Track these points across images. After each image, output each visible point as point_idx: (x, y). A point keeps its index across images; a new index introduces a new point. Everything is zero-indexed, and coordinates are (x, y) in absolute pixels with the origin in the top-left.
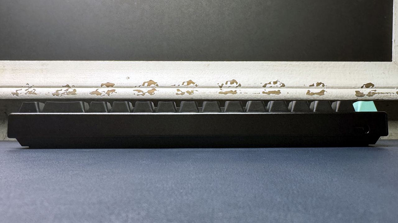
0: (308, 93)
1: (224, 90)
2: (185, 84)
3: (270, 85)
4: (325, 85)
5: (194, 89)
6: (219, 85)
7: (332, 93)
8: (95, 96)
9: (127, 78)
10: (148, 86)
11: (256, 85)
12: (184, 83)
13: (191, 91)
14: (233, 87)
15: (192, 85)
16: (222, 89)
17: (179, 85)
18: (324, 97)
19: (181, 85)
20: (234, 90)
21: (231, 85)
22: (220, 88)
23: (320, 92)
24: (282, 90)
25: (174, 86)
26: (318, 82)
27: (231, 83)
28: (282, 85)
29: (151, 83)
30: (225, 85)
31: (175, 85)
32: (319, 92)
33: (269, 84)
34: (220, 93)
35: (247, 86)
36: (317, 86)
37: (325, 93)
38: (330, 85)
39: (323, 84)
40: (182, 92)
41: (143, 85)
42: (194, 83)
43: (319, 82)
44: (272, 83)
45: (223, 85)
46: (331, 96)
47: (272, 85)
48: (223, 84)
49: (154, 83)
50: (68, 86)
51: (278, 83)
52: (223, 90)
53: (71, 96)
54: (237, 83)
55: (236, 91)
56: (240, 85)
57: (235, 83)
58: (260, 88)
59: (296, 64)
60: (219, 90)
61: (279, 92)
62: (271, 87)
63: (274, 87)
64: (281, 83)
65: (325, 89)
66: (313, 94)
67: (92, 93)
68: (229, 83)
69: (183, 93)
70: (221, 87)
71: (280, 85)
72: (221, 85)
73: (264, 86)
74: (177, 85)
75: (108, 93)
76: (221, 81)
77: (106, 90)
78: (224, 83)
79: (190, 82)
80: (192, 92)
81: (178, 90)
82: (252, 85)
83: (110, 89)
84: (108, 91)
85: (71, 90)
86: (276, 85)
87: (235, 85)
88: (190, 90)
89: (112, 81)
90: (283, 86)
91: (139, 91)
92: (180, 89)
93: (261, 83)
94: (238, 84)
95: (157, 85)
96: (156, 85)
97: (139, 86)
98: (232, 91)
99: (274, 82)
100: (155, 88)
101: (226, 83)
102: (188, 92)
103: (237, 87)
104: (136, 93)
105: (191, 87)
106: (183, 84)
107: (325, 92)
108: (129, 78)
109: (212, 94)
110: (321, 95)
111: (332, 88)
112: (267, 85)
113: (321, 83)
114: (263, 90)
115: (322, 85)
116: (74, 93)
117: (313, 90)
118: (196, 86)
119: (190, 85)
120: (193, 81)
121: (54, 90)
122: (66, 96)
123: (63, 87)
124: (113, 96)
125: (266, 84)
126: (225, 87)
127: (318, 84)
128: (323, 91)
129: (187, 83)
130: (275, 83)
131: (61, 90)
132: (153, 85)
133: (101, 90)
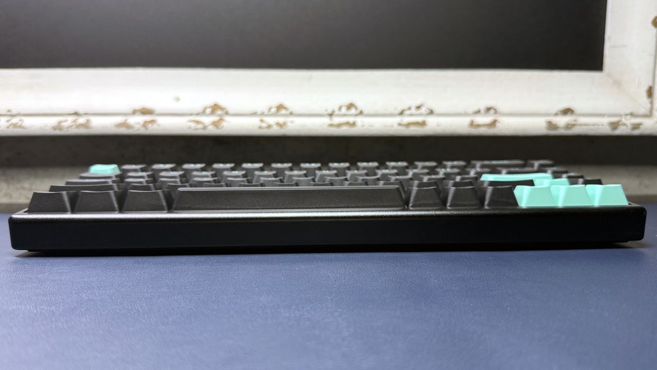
0: (472, 124)
1: (336, 120)
2: (274, 110)
4: (498, 111)
5: (288, 118)
6: (327, 112)
7: (509, 124)
8: (123, 131)
9: (176, 100)
10: (213, 114)
11: (387, 112)
12: (271, 108)
13: (282, 122)
14: (351, 116)
15: (283, 112)
16: (332, 118)
17: (263, 112)
18: (496, 131)
19: (266, 112)
20: (351, 120)
21: (347, 112)
22: (329, 118)
23: (490, 123)
24: (429, 120)
25: (254, 114)
27: (348, 109)
29: (215, 108)
30: (337, 112)
31: (256, 112)
34: (329, 126)
35: (373, 112)
36: (485, 113)
37: (498, 124)
38: (506, 112)
39: (495, 109)
40: (267, 123)
41: (204, 111)
42: (286, 109)
43: (489, 106)
44: (413, 108)
46: (507, 129)
47: (413, 111)
48: (334, 111)
49: (222, 109)
50: (76, 114)
51: (423, 108)
53: (82, 131)
54: (356, 108)
55: (354, 122)
56: (361, 112)
57: (353, 109)
58: (394, 116)
60: (326, 120)
61: (423, 124)
62: (413, 114)
63: (416, 115)
64: (428, 109)
65: (498, 119)
66: (478, 126)
67: (119, 125)
68: (344, 108)
69: (269, 126)
70: (331, 115)
71: (426, 112)
72: (331, 113)
73: (401, 113)
74: (259, 112)
75: (145, 124)
76: (332, 105)
77: (142, 119)
78: (336, 109)
79: (280, 107)
80: (285, 124)
81: (262, 121)
82: (381, 111)
83: (148, 118)
84: (146, 122)
85: (82, 120)
86: (419, 111)
87: (353, 111)
88: (281, 120)
89: (149, 105)
90: (431, 112)
91: (198, 122)
92: (266, 119)
93: (396, 109)
94: (358, 112)
95: (227, 113)
96: (224, 111)
97: (197, 114)
98: (348, 122)
99: (416, 106)
100: (223, 118)
101: (340, 108)
102: (278, 124)
103: (356, 115)
104: (193, 125)
105: (283, 116)
106: (269, 111)
107: (498, 122)
108: (179, 100)
109: (317, 128)
110: (490, 128)
111: (510, 115)
112: (408, 112)
113: (491, 108)
114: (398, 119)
115: (493, 110)
116: (86, 125)
117: (478, 120)
118: (291, 113)
119: (281, 112)
120: (286, 106)
121: (54, 121)
122: (74, 131)
123: (70, 114)
124: (153, 130)
125: (404, 110)
126: (339, 115)
127: (488, 109)
128: (495, 122)
129: (276, 108)
130: (418, 107)
131: (66, 121)
132: (219, 112)
133: (132, 120)
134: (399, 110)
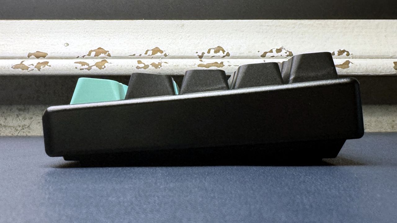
1: (206, 61)
2: (150, 53)
3: (271, 54)
4: (350, 53)
5: (163, 59)
6: (197, 54)
7: (360, 65)
8: (19, 72)
9: (66, 45)
10: (96, 57)
11: (251, 55)
12: (147, 51)
13: (157, 63)
14: (219, 57)
15: (159, 54)
16: (202, 59)
17: (140, 55)
18: (349, 71)
19: (143, 55)
20: (219, 61)
21: (215, 55)
22: (199, 59)
23: (343, 64)
25: (133, 56)
26: (340, 50)
27: (215, 52)
28: (288, 53)
29: (99, 51)
30: (206, 54)
31: (134, 55)
32: (342, 64)
33: (270, 52)
34: (199, 66)
35: (238, 55)
36: (339, 55)
37: (350, 65)
38: (358, 54)
39: (348, 52)
40: (144, 64)
41: (89, 54)
42: (161, 52)
43: (342, 50)
44: (274, 51)
45: (204, 55)
46: (359, 69)
47: (275, 53)
48: (203, 53)
49: (105, 52)
51: (284, 51)
52: (204, 62)
54: (224, 51)
55: (222, 63)
56: (228, 55)
57: (221, 52)
58: (257, 58)
59: (309, 23)
60: (198, 61)
62: (273, 56)
63: (277, 57)
64: (288, 51)
65: (350, 60)
67: (16, 67)
68: (212, 51)
69: (146, 67)
70: (201, 57)
71: (286, 54)
72: (201, 55)
73: (264, 56)
74: (137, 55)
75: (38, 67)
76: (202, 49)
77: (35, 61)
78: (206, 52)
79: (156, 50)
80: (160, 64)
81: (139, 62)
82: (245, 55)
83: (41, 60)
84: (39, 63)
86: (279, 54)
87: (221, 54)
88: (156, 61)
89: (43, 50)
90: (291, 55)
91: (83, 64)
92: (142, 60)
93: (259, 52)
94: (225, 53)
95: (109, 55)
96: (107, 54)
97: (83, 57)
98: (217, 63)
99: (277, 49)
100: (106, 60)
101: (209, 52)
102: (153, 65)
103: (224, 57)
104: (79, 66)
105: (158, 58)
106: (146, 53)
107: (350, 63)
108: (68, 45)
109: (189, 67)
110: (344, 69)
111: (361, 57)
112: (268, 54)
113: (344, 51)
114: (261, 61)
115: (346, 53)
118: (166, 55)
119: (156, 55)
120: (161, 49)
124: (46, 70)
125: (266, 53)
126: (208, 58)
127: (341, 52)
128: (347, 63)
129: (152, 51)
130: (279, 51)
132: (102, 55)
133: (27, 63)
134: (262, 53)
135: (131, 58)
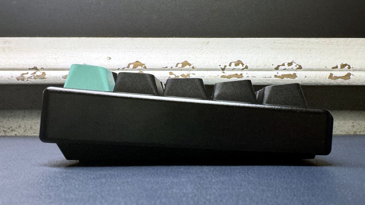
0: (331, 76)
1: (227, 73)
2: (180, 65)
3: (283, 67)
4: (351, 67)
5: (191, 71)
6: (220, 67)
7: (360, 76)
9: (108, 59)
10: (134, 69)
11: (267, 67)
12: (178, 64)
13: (186, 75)
14: (239, 70)
15: (187, 67)
16: (225, 71)
17: (172, 67)
18: (350, 82)
19: (174, 67)
20: (239, 73)
21: (236, 67)
22: (222, 71)
23: (346, 76)
24: (299, 73)
25: (165, 69)
26: (342, 64)
27: (236, 65)
28: (298, 66)
29: (137, 64)
30: (228, 67)
31: (167, 67)
32: (344, 76)
33: (282, 65)
34: (222, 77)
35: (255, 68)
36: (341, 68)
37: (351, 76)
38: (358, 67)
39: (349, 66)
40: (175, 75)
41: (128, 67)
42: (190, 65)
43: (344, 63)
44: (286, 64)
45: (226, 68)
46: (359, 80)
47: (286, 66)
48: (225, 66)
49: (142, 65)
50: (35, 69)
51: (294, 65)
52: (226, 73)
53: (39, 81)
54: (243, 65)
55: (241, 74)
56: (247, 67)
57: (241, 65)
58: (271, 70)
59: (316, 41)
60: (221, 73)
61: (294, 76)
62: (286, 69)
63: (288, 70)
64: (298, 65)
65: (351, 72)
66: (338, 78)
68: (233, 65)
69: (177, 77)
70: (223, 69)
71: (296, 67)
72: (223, 67)
73: (277, 69)
74: (169, 67)
76: (223, 63)
78: (228, 65)
79: (185, 64)
80: (188, 75)
81: (171, 74)
82: (261, 67)
85: (39, 73)
86: (290, 67)
87: (240, 66)
88: (185, 73)
90: (300, 68)
92: (174, 72)
93: (273, 65)
94: (244, 66)
95: (145, 68)
96: (143, 66)
97: (123, 69)
98: (237, 74)
99: (288, 63)
100: (143, 71)
101: (230, 65)
102: (183, 76)
103: (243, 69)
105: (187, 70)
106: (177, 66)
107: (351, 75)
108: (110, 58)
109: (213, 78)
110: (346, 80)
111: (360, 70)
112: (280, 67)
113: (346, 65)
114: (275, 73)
115: (347, 66)
116: (43, 77)
117: (336, 73)
118: (193, 68)
119: (185, 67)
120: (189, 63)
121: (18, 74)
122: (33, 81)
123: (30, 69)
125: (279, 66)
126: (229, 70)
127: (343, 66)
128: (349, 75)
129: (181, 64)
130: (290, 64)
131: (27, 73)
132: (139, 67)
134: (275, 66)
135: (164, 70)
